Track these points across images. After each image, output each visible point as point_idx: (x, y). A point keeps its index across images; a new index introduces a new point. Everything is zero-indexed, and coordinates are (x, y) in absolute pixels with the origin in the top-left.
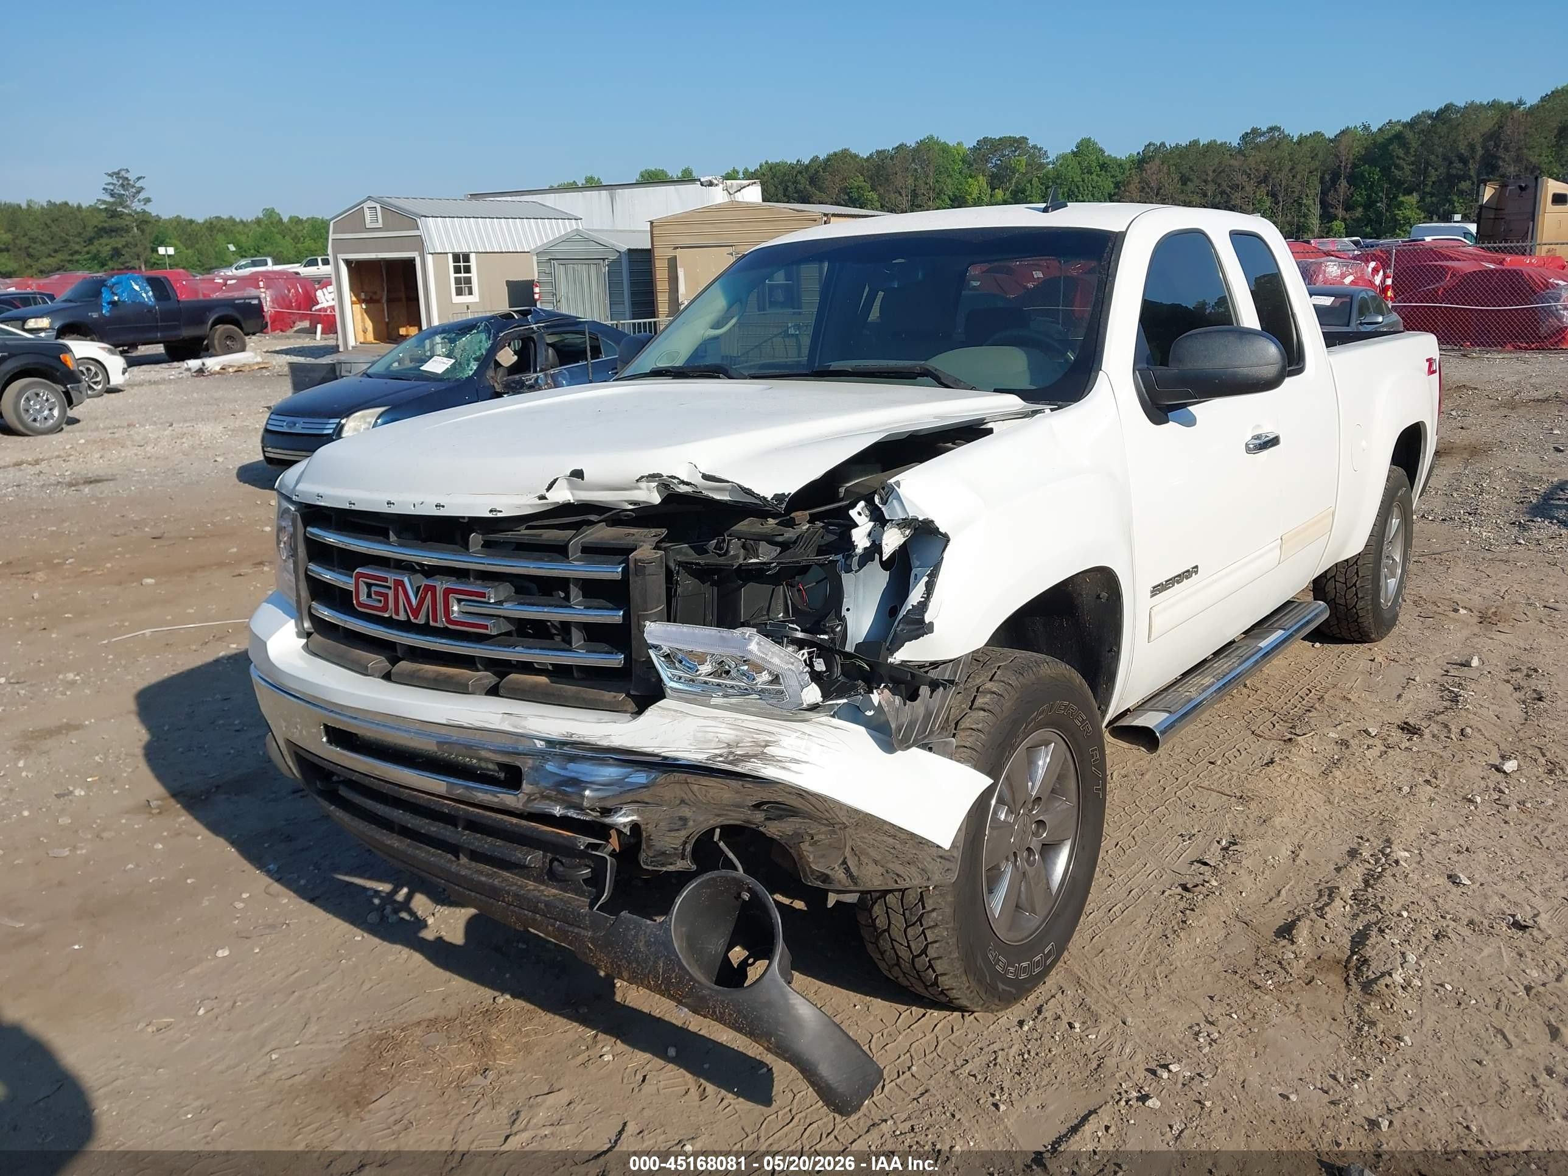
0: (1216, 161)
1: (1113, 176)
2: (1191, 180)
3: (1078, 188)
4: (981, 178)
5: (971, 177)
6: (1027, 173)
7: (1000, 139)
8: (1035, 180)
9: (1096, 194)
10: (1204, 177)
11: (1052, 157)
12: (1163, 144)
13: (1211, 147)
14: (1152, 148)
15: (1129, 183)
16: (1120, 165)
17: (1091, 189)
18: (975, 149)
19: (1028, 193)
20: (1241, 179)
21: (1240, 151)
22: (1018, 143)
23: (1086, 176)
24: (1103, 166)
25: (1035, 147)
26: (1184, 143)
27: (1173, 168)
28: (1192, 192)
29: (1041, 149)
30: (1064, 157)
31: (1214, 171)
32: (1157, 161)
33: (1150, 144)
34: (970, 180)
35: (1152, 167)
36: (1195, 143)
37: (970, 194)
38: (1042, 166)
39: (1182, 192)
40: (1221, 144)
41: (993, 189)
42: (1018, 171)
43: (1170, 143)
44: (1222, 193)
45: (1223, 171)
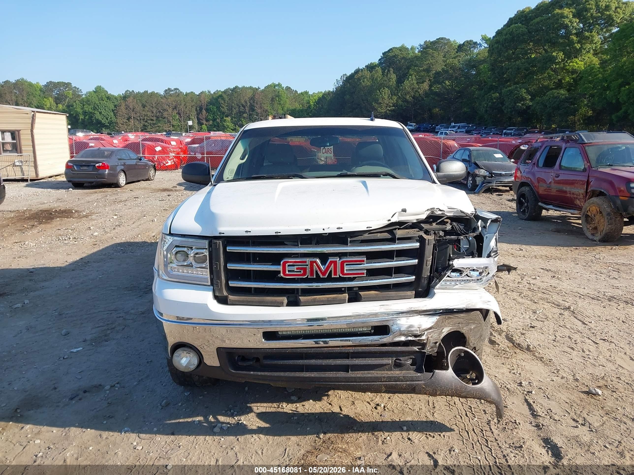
0: (156, 99)
1: (113, 102)
2: (146, 106)
3: (98, 106)
4: (50, 99)
5: (45, 97)
6: (72, 98)
7: (58, 83)
8: (77, 102)
9: (106, 109)
10: (152, 105)
11: (84, 92)
12: (133, 91)
13: (153, 94)
14: (128, 92)
15: (120, 106)
16: (116, 98)
17: (104, 107)
18: (45, 86)
19: (74, 107)
20: (166, 107)
21: (165, 96)
22: (68, 85)
23: (101, 102)
24: (109, 98)
25: (75, 87)
26: (142, 91)
27: (138, 101)
28: (147, 111)
29: (78, 89)
30: (90, 93)
31: (155, 103)
32: (132, 98)
33: (127, 91)
34: (45, 99)
35: (130, 100)
36: (146, 92)
37: (46, 105)
38: (79, 96)
39: (143, 111)
40: (156, 93)
41: (57, 104)
42: (68, 97)
43: (136, 91)
44: (160, 112)
45: (159, 103)
